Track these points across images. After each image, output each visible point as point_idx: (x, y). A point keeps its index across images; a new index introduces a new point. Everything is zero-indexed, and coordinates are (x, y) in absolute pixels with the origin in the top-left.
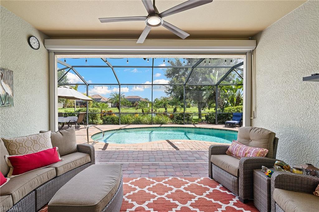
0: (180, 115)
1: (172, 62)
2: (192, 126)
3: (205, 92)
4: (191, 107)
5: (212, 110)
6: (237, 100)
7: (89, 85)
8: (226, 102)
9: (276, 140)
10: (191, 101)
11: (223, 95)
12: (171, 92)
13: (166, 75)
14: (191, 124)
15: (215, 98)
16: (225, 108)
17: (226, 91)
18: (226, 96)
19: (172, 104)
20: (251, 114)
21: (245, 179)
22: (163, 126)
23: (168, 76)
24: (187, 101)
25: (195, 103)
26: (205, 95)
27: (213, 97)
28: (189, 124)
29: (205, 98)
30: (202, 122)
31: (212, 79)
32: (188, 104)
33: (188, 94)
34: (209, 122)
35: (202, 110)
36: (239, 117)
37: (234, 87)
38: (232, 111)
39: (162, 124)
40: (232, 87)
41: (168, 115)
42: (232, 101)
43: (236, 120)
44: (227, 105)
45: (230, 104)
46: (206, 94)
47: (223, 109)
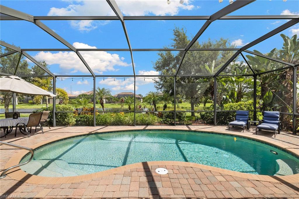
0: (170, 113)
1: (162, 54)
2: (185, 128)
3: (199, 86)
4: (182, 103)
6: (238, 95)
7: (56, 77)
8: (224, 97)
10: (183, 96)
11: (221, 89)
12: (162, 87)
13: (155, 68)
14: (183, 124)
16: (225, 105)
17: (225, 84)
18: (225, 90)
22: (149, 127)
23: (158, 69)
24: (179, 96)
25: (187, 98)
26: (200, 89)
27: (210, 91)
29: (199, 93)
30: (196, 121)
31: (207, 71)
32: (180, 100)
33: (180, 89)
34: (205, 122)
35: (196, 106)
36: (245, 116)
37: (234, 79)
38: (234, 108)
39: (148, 125)
40: (232, 80)
41: (156, 114)
42: (232, 96)
43: (241, 119)
44: (226, 101)
45: (230, 100)
46: (200, 87)
47: (222, 106)
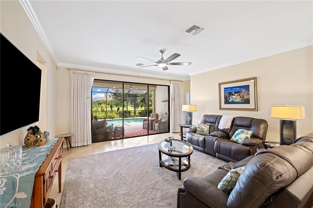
3: (139, 98)
5: (143, 108)
9: (158, 116)
14: (131, 117)
15: (144, 101)
16: (150, 108)
19: (117, 105)
20: (155, 110)
21: (151, 124)
22: (114, 119)
26: (139, 100)
27: (143, 101)
28: (130, 117)
30: (137, 116)
35: (137, 108)
39: (113, 118)
